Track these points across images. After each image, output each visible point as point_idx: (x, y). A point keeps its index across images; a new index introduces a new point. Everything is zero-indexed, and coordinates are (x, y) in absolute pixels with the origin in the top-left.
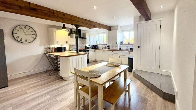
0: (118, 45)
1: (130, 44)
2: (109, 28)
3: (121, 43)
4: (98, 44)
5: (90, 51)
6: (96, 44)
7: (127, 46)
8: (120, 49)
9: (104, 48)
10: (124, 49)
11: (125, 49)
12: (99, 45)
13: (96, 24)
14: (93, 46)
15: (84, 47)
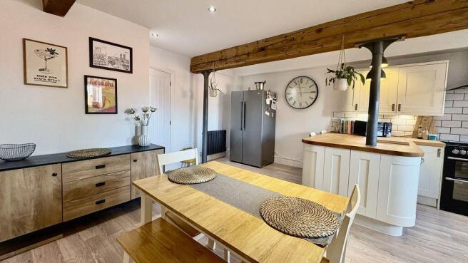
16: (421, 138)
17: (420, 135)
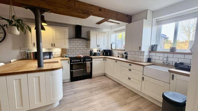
0: (144, 52)
1: (177, 51)
2: (128, 18)
3: (153, 49)
4: (113, 48)
5: (93, 60)
6: (110, 49)
7: (166, 55)
8: (149, 60)
9: (120, 56)
10: (157, 61)
11: (162, 62)
12: (113, 51)
13: (93, 8)
14: (105, 51)
15: (89, 53)
16: (63, 57)
17: (63, 56)
